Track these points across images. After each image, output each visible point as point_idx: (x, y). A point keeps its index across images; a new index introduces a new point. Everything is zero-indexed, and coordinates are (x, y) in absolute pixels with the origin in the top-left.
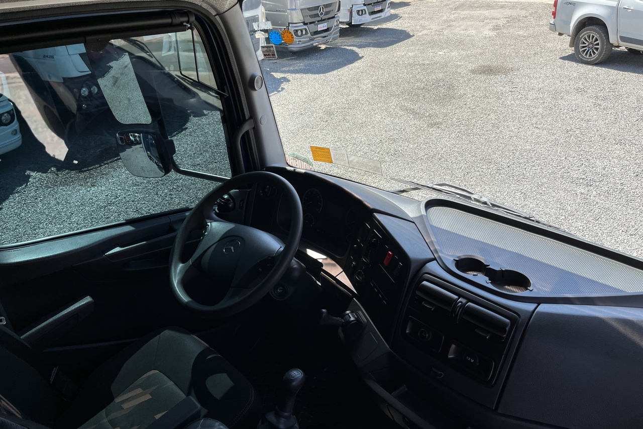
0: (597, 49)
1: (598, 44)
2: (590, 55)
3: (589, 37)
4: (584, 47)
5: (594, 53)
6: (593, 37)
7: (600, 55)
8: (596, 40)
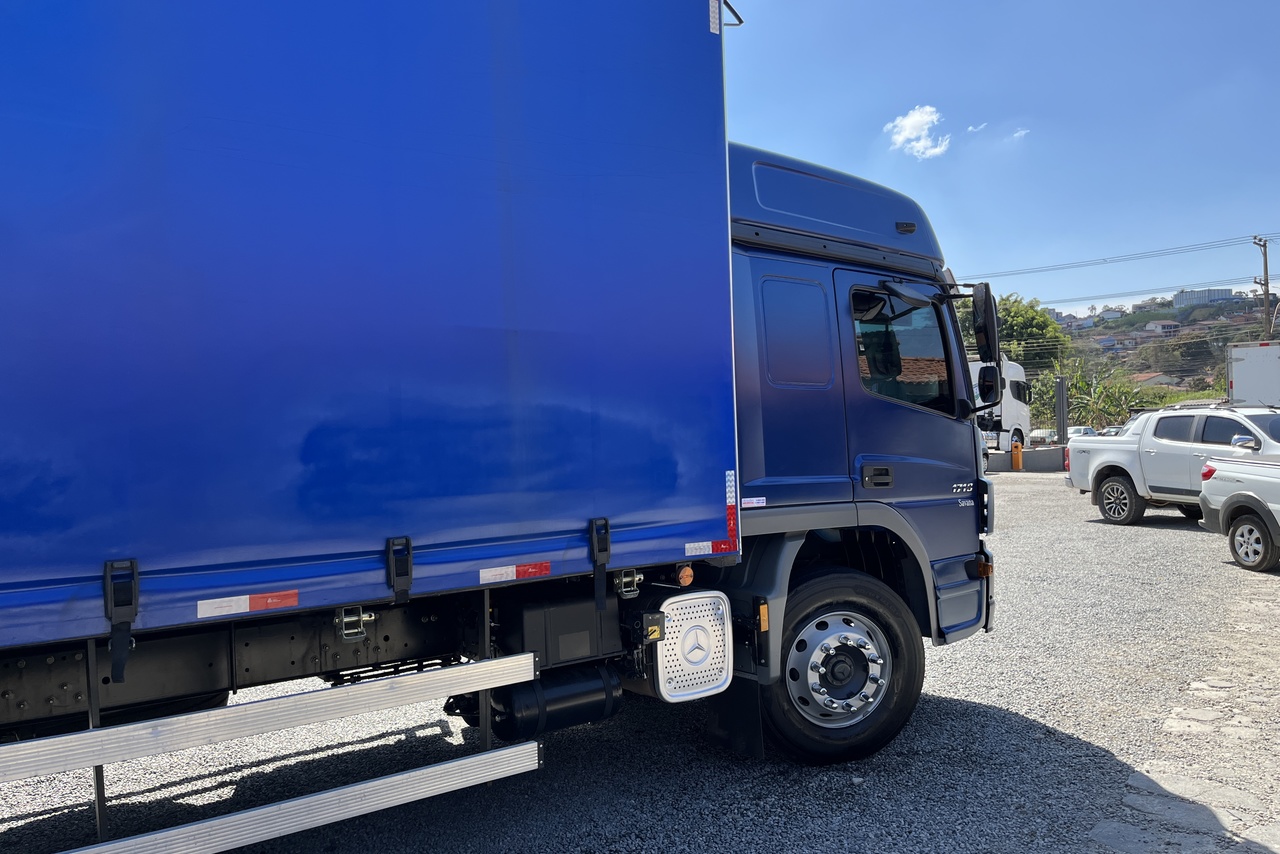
0: (1125, 505)
1: (1125, 498)
2: (1119, 513)
3: (1113, 491)
4: (1110, 503)
5: (1123, 510)
6: (1118, 489)
7: (1130, 511)
8: (1122, 493)
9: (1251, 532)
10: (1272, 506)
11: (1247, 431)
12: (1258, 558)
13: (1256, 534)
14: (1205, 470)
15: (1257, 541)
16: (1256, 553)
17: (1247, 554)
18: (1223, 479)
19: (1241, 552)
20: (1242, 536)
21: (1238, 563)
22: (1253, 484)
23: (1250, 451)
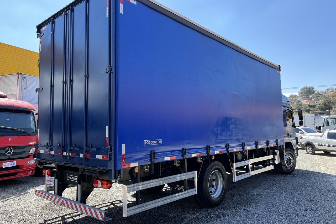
9: (310, 148)
10: (314, 143)
11: (301, 131)
12: (311, 152)
13: (311, 148)
14: (301, 137)
15: (311, 149)
16: (311, 151)
17: (309, 152)
18: (304, 139)
19: (308, 151)
20: (308, 148)
21: (308, 153)
22: (310, 140)
23: (302, 134)
